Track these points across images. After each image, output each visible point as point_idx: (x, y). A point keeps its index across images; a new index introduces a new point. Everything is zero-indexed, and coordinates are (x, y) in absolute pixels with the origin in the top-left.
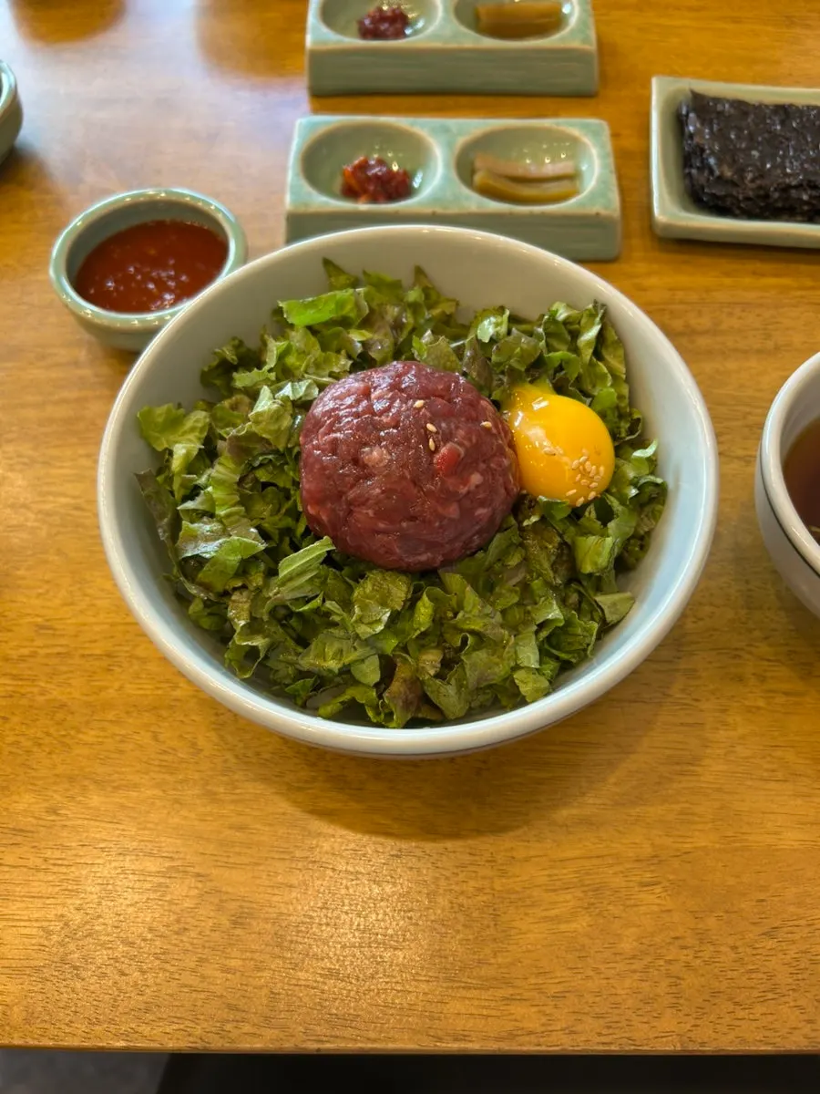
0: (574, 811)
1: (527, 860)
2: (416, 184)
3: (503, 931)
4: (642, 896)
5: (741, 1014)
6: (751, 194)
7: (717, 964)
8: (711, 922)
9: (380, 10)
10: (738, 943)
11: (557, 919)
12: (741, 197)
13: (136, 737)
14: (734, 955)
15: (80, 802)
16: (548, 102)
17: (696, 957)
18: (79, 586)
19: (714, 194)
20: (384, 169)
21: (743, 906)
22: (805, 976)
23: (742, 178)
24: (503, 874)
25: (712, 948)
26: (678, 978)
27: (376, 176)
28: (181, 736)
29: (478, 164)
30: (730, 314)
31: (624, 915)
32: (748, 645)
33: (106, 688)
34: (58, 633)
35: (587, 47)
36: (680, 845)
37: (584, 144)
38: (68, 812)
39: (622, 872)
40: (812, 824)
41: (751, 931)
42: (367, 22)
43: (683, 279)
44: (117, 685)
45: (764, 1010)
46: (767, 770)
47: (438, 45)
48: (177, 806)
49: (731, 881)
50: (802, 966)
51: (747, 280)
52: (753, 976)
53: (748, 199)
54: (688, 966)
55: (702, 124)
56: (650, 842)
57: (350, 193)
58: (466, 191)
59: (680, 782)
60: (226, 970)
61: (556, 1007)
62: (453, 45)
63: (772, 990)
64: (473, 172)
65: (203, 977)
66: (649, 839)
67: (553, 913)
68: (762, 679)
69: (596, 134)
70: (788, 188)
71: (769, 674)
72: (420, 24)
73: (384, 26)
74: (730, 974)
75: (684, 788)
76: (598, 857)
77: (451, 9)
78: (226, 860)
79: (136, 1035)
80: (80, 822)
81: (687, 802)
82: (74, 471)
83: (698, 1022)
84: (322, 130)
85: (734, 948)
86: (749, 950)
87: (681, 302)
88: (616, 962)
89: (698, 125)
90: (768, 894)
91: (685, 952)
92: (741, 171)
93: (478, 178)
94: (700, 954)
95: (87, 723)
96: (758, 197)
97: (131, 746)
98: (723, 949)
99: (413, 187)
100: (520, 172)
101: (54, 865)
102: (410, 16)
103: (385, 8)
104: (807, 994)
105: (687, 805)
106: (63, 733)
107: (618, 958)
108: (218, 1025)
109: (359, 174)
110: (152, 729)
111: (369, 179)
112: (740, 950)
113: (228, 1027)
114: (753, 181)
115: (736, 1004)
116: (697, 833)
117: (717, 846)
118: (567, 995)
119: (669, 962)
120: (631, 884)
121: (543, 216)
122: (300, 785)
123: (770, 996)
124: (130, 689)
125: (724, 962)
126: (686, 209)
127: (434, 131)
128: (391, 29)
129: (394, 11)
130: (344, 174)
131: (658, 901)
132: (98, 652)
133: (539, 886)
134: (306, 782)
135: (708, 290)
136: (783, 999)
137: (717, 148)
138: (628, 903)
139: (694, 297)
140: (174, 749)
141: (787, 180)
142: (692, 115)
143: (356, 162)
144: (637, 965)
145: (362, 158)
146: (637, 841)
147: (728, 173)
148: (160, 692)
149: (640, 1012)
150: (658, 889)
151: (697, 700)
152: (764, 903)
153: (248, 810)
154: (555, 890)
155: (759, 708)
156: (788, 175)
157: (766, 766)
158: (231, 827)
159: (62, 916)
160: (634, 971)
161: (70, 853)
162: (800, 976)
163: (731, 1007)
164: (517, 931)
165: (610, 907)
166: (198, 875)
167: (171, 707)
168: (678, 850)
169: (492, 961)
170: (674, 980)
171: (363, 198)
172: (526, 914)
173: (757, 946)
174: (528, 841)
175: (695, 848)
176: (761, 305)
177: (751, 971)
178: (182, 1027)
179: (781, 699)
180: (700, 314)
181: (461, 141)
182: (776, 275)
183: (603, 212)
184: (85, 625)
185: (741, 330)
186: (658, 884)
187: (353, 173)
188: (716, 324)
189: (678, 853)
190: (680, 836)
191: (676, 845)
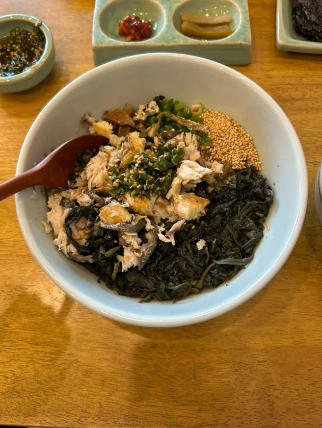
0: (230, 329)
1: (209, 350)
2: (155, 28)
3: (198, 381)
4: (259, 367)
5: (298, 418)
7: (290, 397)
8: (288, 379)
10: (299, 388)
11: (222, 376)
14: (297, 393)
15: (17, 322)
17: (281, 394)
18: (14, 223)
19: (307, 30)
20: (139, 22)
21: (302, 372)
25: (288, 390)
26: (273, 403)
27: (135, 25)
29: (184, 18)
30: (311, 90)
31: (250, 375)
34: (5, 245)
36: (276, 345)
37: (235, 6)
38: (12, 326)
39: (250, 356)
41: (305, 383)
46: (316, 311)
48: (59, 324)
49: (298, 361)
54: (277, 398)
57: (123, 34)
58: (178, 33)
59: (277, 316)
61: (220, 414)
63: (312, 408)
64: (182, 22)
65: (72, 399)
66: (263, 342)
67: (220, 373)
71: (319, 267)
74: (295, 401)
75: (279, 319)
76: (240, 349)
78: (80, 348)
79: (44, 422)
80: (18, 330)
81: (280, 325)
82: (10, 169)
83: (280, 421)
84: (108, 2)
85: (297, 390)
86: (304, 391)
87: (288, 84)
88: (247, 395)
90: (314, 367)
91: (276, 392)
93: (184, 26)
94: (283, 393)
98: (292, 390)
99: (154, 30)
100: (204, 21)
101: (8, 349)
105: (280, 327)
106: (10, 291)
107: (248, 393)
108: (78, 418)
109: (127, 25)
111: (132, 27)
112: (300, 391)
113: (83, 419)
115: (297, 414)
116: (283, 339)
117: (292, 345)
118: (225, 409)
119: (269, 396)
120: (254, 361)
123: (311, 411)
125: (293, 396)
126: (292, 36)
127: (162, 1)
130: (119, 25)
131: (266, 369)
133: (214, 362)
135: (301, 78)
138: (253, 369)
139: (293, 81)
143: (125, 18)
144: (255, 397)
145: (128, 16)
146: (257, 342)
147: (314, 19)
149: (255, 417)
150: (265, 364)
152: (312, 371)
154: (221, 364)
155: (313, 283)
157: (316, 310)
158: (82, 333)
159: (13, 371)
160: (254, 399)
161: (14, 344)
163: (294, 415)
164: (204, 381)
165: (244, 371)
166: (69, 354)
169: (193, 394)
170: (271, 403)
171: (129, 38)
172: (208, 374)
173: (307, 389)
174: (210, 342)
175: (283, 346)
177: (304, 400)
178: (63, 419)
180: (296, 89)
184: (17, 241)
185: (316, 98)
186: (266, 361)
187: (124, 24)
188: (304, 95)
189: (275, 348)
190: (276, 341)
191: (274, 345)
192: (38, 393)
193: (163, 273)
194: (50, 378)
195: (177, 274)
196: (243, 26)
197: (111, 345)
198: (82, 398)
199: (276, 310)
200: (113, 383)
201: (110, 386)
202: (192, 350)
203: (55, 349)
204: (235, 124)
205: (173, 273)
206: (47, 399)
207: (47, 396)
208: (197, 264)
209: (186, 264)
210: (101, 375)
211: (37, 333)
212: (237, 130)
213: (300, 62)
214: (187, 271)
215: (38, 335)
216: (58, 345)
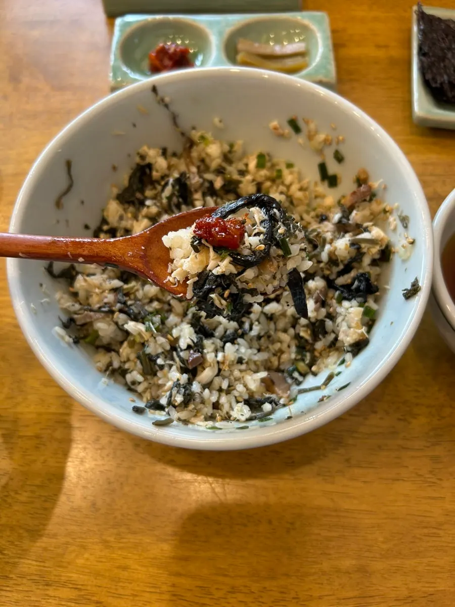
1: (320, 598)
29: (240, 47)
33: (35, 461)
36: (427, 589)
37: (313, 30)
44: (42, 458)
56: (406, 586)
59: (428, 542)
64: (237, 52)
66: (406, 584)
81: (432, 557)
84: (135, 25)
105: (432, 559)
109: (160, 56)
116: (439, 580)
127: (211, 25)
130: (150, 58)
132: (29, 434)
143: (157, 49)
145: (161, 46)
151: (440, 480)
153: (129, 555)
158: (118, 567)
168: (425, 592)
174: (322, 584)
175: (437, 591)
181: (228, 30)
189: (426, 595)
190: (427, 583)
191: (424, 589)
196: (324, 57)
199: (426, 531)
202: (294, 598)
211: (46, 565)
215: (49, 569)
216: (79, 587)
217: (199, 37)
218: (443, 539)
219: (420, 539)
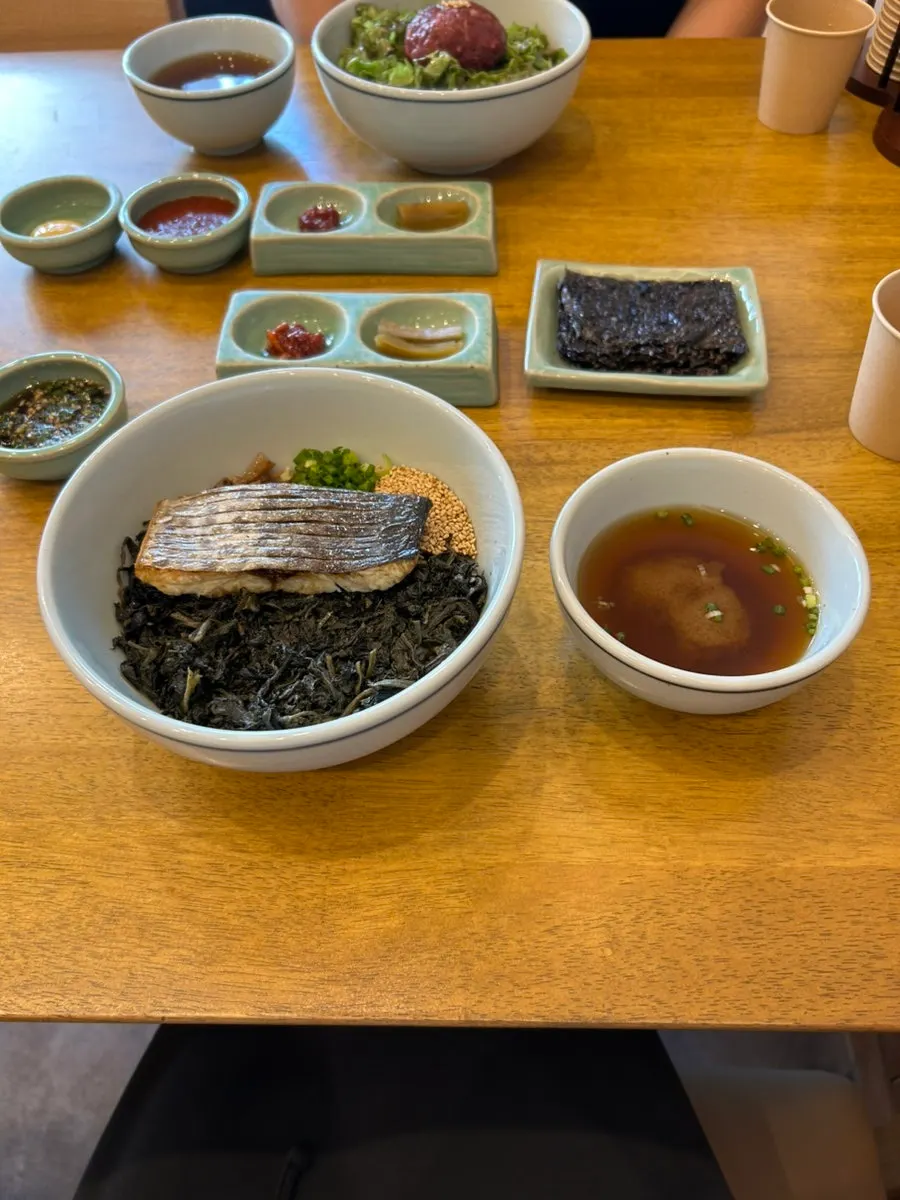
2: (328, 342)
3: (328, 928)
4: (448, 901)
5: (518, 993)
6: (607, 352)
7: (504, 954)
8: (504, 921)
9: (316, 209)
10: (524, 938)
11: (375, 918)
12: (598, 354)
13: (45, 775)
14: (519, 947)
16: (456, 280)
17: (487, 949)
19: (575, 352)
20: (301, 332)
21: (531, 909)
22: (578, 964)
23: (602, 339)
24: (335, 883)
25: (502, 942)
27: (294, 337)
28: (82, 775)
29: (381, 328)
30: (586, 448)
31: (431, 915)
32: (565, 706)
35: (483, 237)
36: (486, 861)
37: (470, 313)
39: (434, 882)
40: (600, 846)
41: (536, 929)
42: (304, 218)
43: (551, 421)
45: (538, 989)
46: (567, 804)
47: (358, 235)
49: (524, 890)
50: (575, 955)
51: (604, 421)
52: (533, 964)
53: (603, 355)
54: (479, 955)
55: (572, 297)
56: (461, 859)
57: (274, 352)
58: (366, 350)
59: (493, 812)
60: (95, 955)
62: (370, 236)
63: (548, 975)
64: (374, 335)
65: (76, 962)
66: (460, 856)
67: (373, 913)
68: (572, 732)
69: (479, 305)
70: (639, 346)
71: (578, 728)
72: (348, 220)
73: (317, 222)
74: (514, 962)
75: (495, 817)
77: (374, 209)
79: (13, 1007)
81: (496, 827)
83: (482, 999)
84: (254, 301)
85: (520, 942)
86: (532, 944)
89: (569, 298)
90: (555, 900)
92: (599, 335)
93: (378, 339)
94: (490, 946)
95: (7, 764)
96: (614, 354)
97: (39, 784)
98: (511, 942)
100: (415, 335)
102: (340, 213)
103: (320, 208)
104: (577, 979)
105: (496, 830)
109: (280, 337)
110: (58, 770)
111: (289, 340)
112: (526, 943)
114: (609, 341)
115: (517, 985)
116: (501, 852)
117: (518, 863)
120: (441, 892)
121: (427, 368)
122: (176, 814)
123: (545, 979)
124: (45, 739)
125: (510, 953)
126: (553, 363)
127: (346, 303)
128: (324, 224)
129: (326, 210)
131: (461, 905)
133: (365, 893)
134: (181, 811)
135: (570, 429)
136: (556, 982)
137: (581, 315)
138: (436, 906)
139: (557, 434)
140: (75, 786)
141: (637, 340)
142: (565, 290)
143: (278, 327)
145: (284, 323)
146: (451, 858)
147: (589, 335)
148: (69, 741)
149: (434, 991)
150: (462, 896)
151: (515, 748)
152: (550, 907)
155: (565, 754)
156: (639, 337)
157: (566, 800)
162: (572, 964)
163: (511, 987)
164: (340, 927)
165: (421, 909)
166: (83, 883)
167: (76, 753)
168: (484, 865)
169: (316, 950)
171: (284, 356)
172: (350, 915)
173: (540, 940)
175: (498, 864)
176: (613, 441)
177: (532, 960)
178: (52, 1000)
179: (585, 748)
180: (560, 447)
181: (367, 310)
182: (629, 417)
183: (477, 366)
185: (592, 460)
186: (463, 891)
187: (276, 336)
188: (572, 456)
189: (483, 868)
190: (487, 854)
191: (481, 862)
192: (10, 954)
193: (277, 702)
194: (38, 925)
195: (299, 700)
197: (167, 865)
198: (96, 961)
200: (162, 933)
201: (155, 938)
203: (59, 874)
204: (440, 486)
205: (293, 700)
206: (26, 963)
207: (26, 958)
208: (337, 687)
209: (317, 686)
210: (141, 918)
211: (25, 845)
212: (443, 495)
213: (571, 405)
214: (318, 697)
215: (27, 850)
216: (63, 867)
217: (331, 317)
218: (511, 809)
219: (484, 809)
